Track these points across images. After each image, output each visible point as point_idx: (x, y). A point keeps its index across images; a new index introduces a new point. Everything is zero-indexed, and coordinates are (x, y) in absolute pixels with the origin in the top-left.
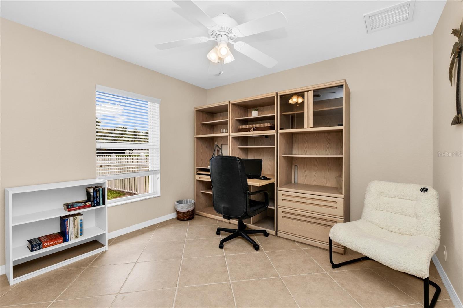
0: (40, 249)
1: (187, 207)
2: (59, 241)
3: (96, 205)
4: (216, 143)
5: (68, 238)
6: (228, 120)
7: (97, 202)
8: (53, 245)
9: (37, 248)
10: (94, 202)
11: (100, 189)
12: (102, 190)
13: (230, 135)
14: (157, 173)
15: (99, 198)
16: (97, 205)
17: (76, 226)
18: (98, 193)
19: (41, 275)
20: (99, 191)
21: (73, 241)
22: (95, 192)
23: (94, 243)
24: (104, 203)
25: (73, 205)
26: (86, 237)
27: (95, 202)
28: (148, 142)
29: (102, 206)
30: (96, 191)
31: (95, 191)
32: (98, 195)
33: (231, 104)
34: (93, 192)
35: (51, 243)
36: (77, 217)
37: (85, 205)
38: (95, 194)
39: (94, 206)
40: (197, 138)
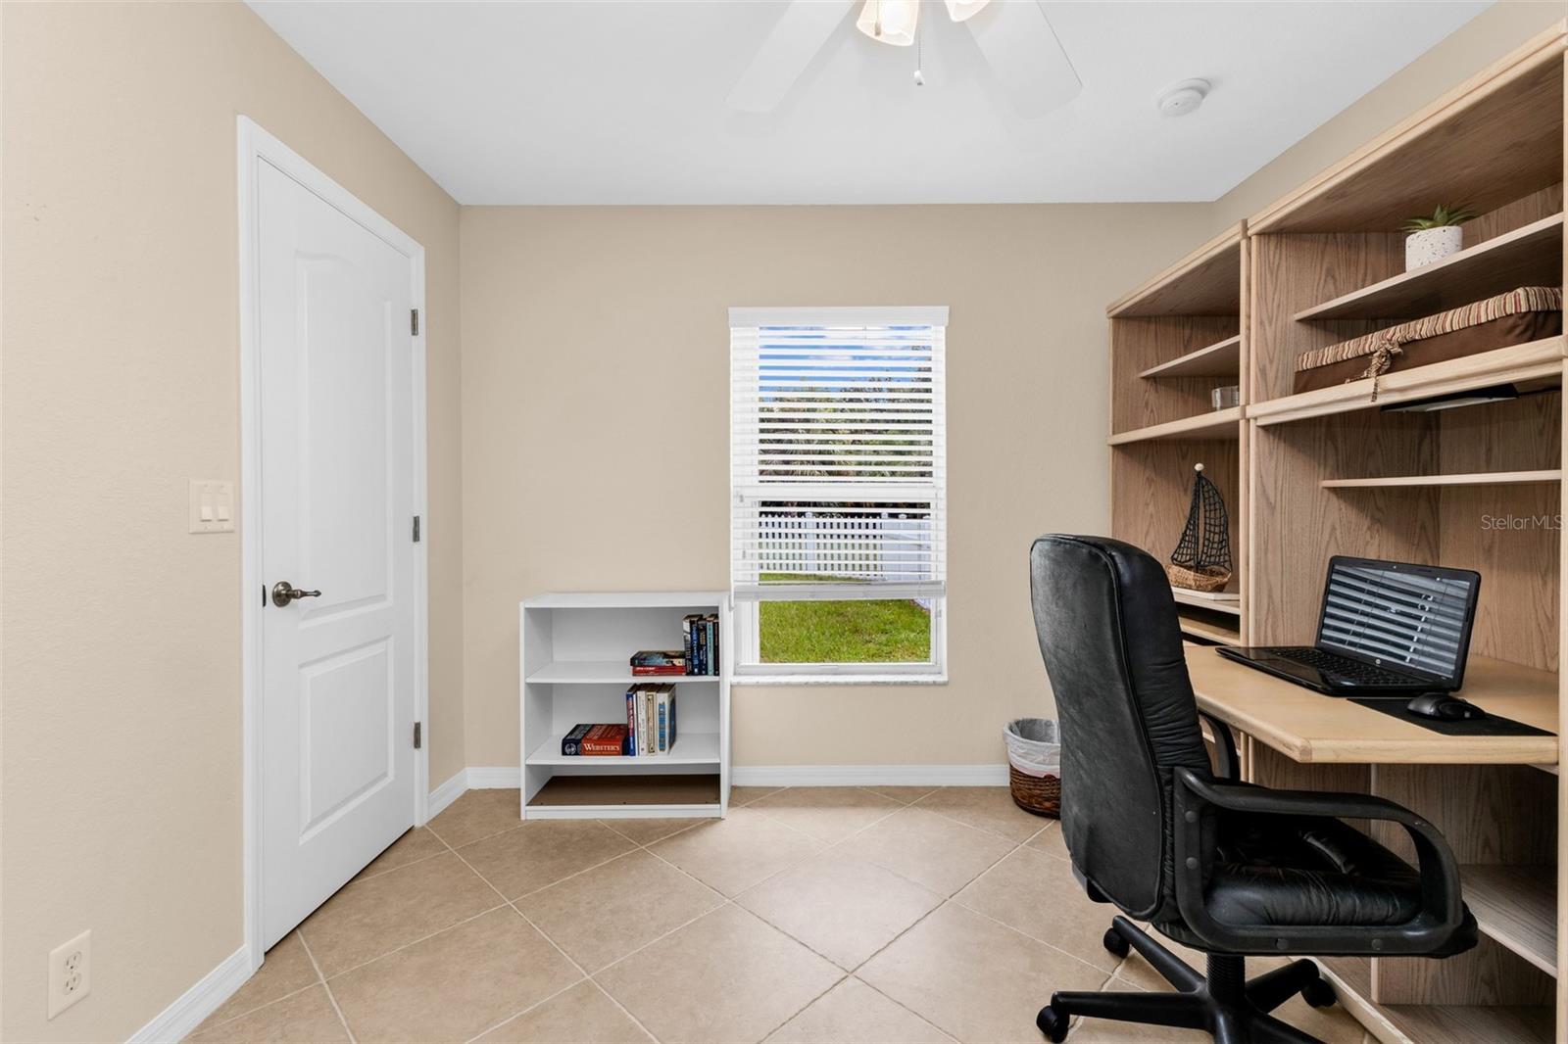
0: (576, 754)
1: (1042, 758)
2: (613, 748)
3: (696, 670)
4: (1199, 467)
5: (632, 747)
6: (1241, 338)
7: (701, 661)
8: (602, 755)
9: (573, 749)
10: (691, 660)
11: (708, 624)
12: (712, 627)
13: (1248, 415)
14: (939, 594)
15: (706, 650)
16: (700, 674)
17: (651, 720)
18: (702, 634)
19: (572, 822)
20: (705, 629)
21: (645, 759)
22: (694, 632)
23: (703, 784)
24: (718, 670)
25: (645, 659)
26: (683, 757)
27: (696, 662)
28: (930, 474)
29: (710, 678)
30: (698, 630)
31: (694, 629)
32: (703, 642)
33: (1254, 238)
34: (688, 630)
35: (598, 748)
36: (654, 693)
37: (670, 664)
38: (695, 636)
39: (691, 673)
40: (1117, 447)
